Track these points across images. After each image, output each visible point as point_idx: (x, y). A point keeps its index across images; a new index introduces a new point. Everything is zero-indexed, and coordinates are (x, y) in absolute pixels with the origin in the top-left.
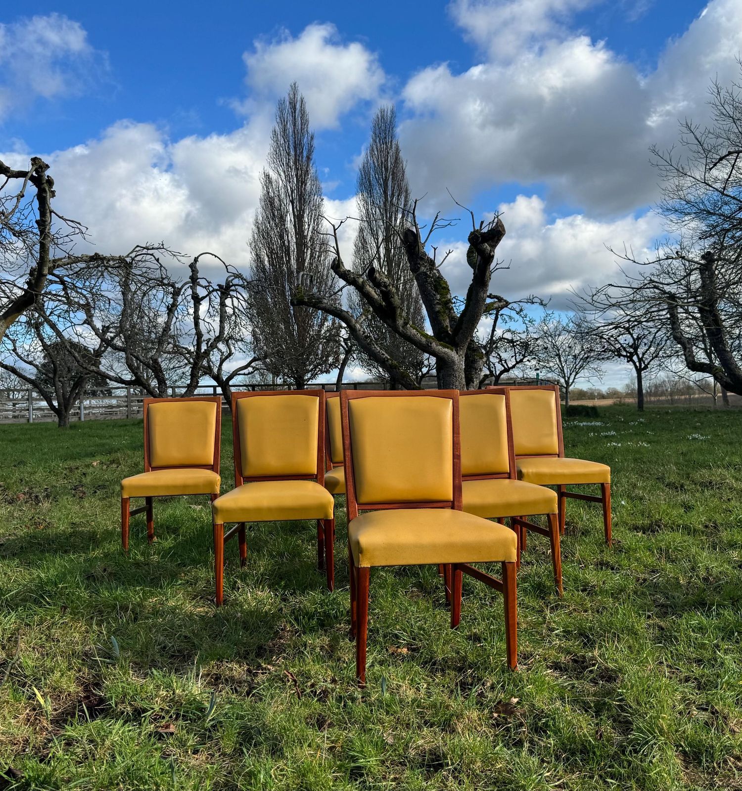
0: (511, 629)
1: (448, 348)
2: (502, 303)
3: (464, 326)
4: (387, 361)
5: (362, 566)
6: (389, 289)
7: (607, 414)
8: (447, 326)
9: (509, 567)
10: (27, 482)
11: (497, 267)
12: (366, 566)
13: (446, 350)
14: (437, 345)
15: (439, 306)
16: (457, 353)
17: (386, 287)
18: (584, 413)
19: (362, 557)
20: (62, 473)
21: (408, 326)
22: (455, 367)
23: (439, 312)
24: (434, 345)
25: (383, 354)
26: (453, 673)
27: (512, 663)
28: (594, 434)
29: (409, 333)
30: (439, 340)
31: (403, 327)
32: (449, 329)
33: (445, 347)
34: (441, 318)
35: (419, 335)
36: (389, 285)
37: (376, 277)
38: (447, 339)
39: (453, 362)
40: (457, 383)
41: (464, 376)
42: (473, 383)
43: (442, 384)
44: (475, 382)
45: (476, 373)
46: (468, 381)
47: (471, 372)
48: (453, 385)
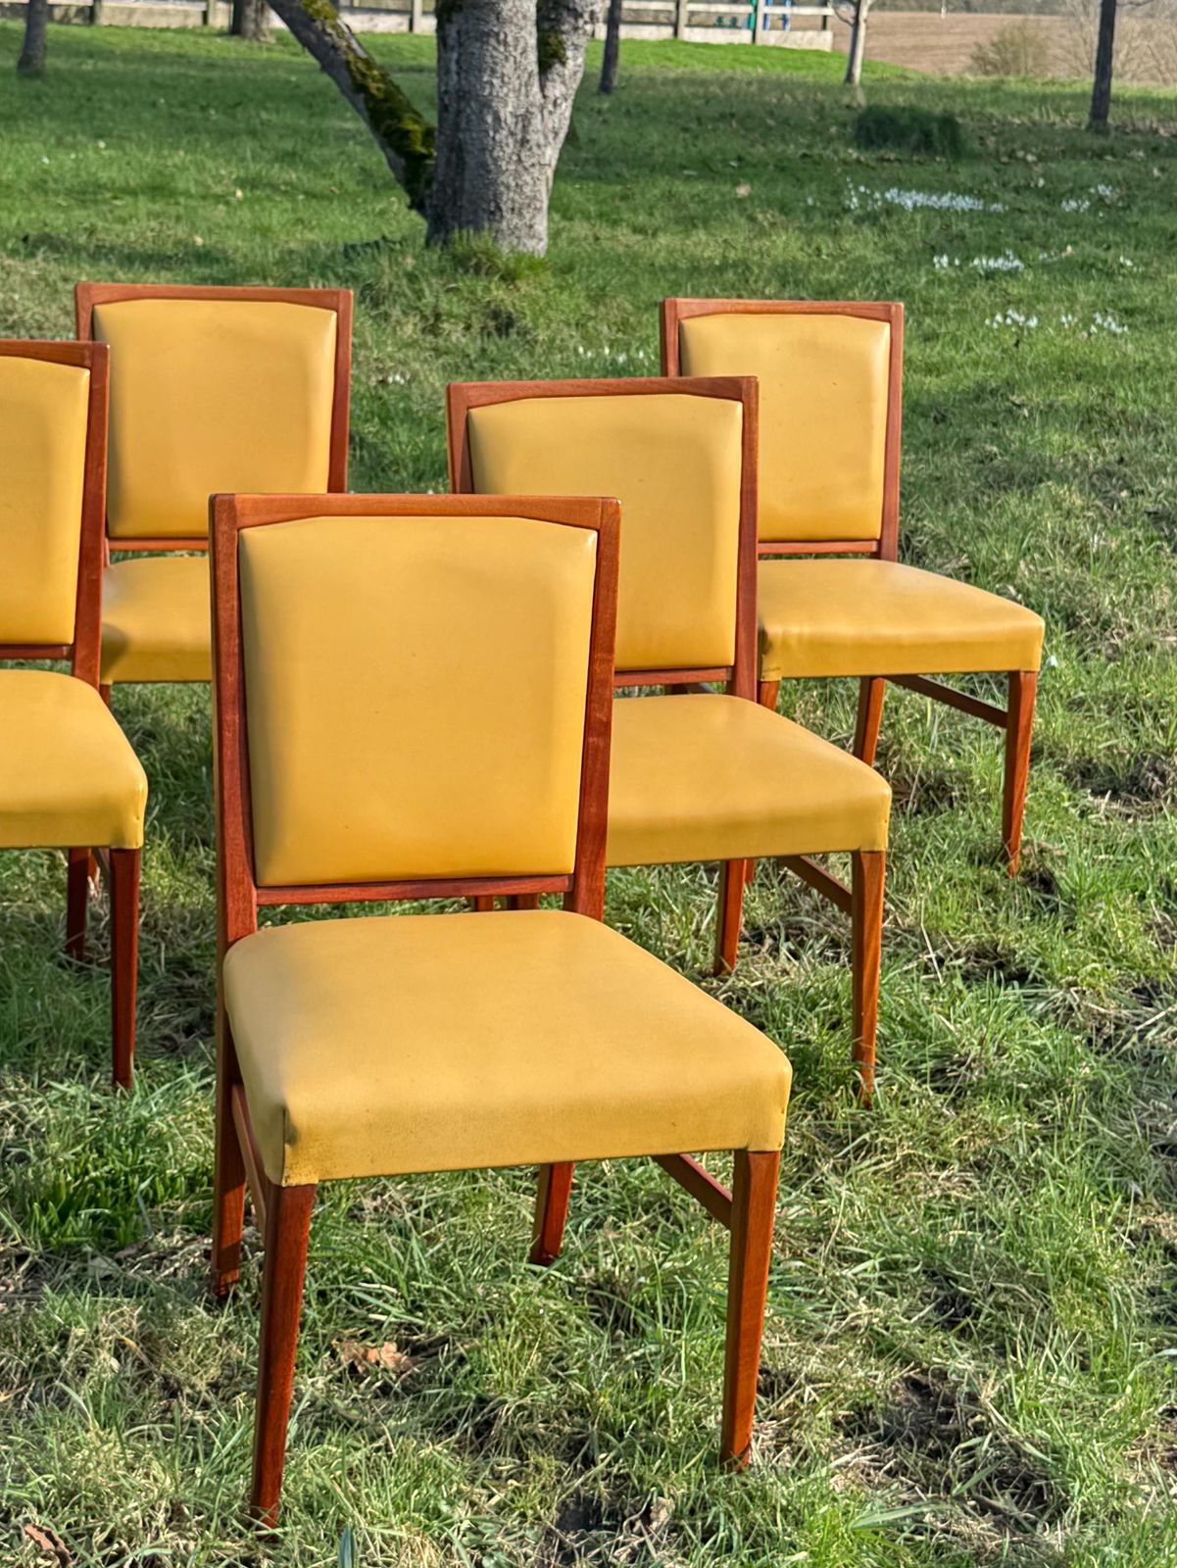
0: (743, 1342)
5: (294, 1181)
7: (991, 141)
9: (758, 1167)
12: (304, 1181)
18: (914, 138)
19: (295, 1154)
22: (506, 8)
26: (549, 1463)
27: (738, 1437)
28: (951, 263)
40: (508, 68)
41: (533, 41)
42: (563, 64)
43: (454, 67)
44: (570, 63)
45: (576, 29)
46: (549, 56)
47: (559, 21)
48: (493, 71)
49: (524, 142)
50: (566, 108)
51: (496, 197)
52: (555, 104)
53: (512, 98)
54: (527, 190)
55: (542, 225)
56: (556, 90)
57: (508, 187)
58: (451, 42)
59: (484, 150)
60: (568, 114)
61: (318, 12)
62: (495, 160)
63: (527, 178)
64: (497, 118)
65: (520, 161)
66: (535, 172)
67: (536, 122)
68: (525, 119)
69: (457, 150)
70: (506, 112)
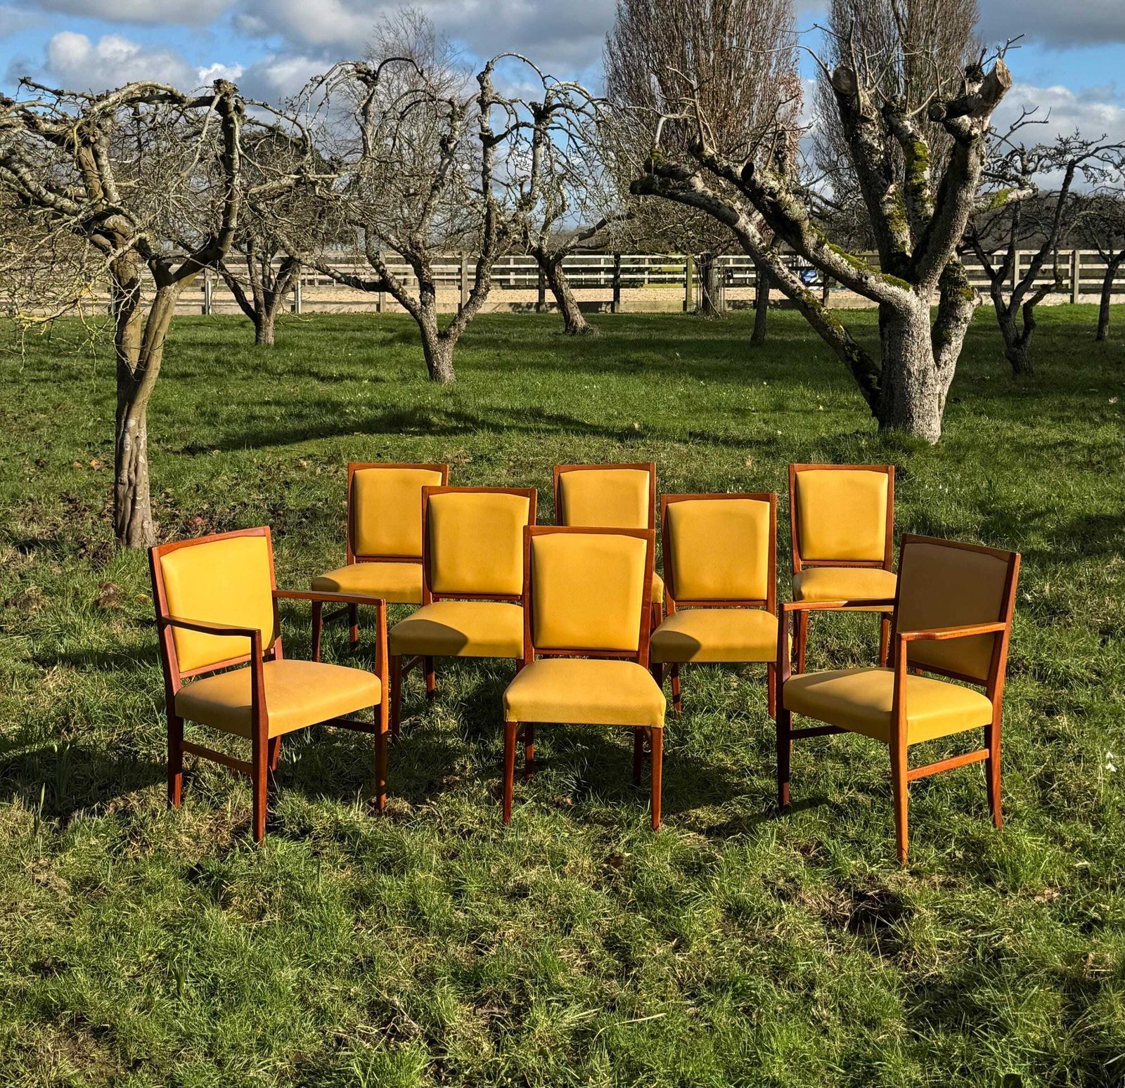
1: (899, 285)
2: (1025, 192)
3: (930, 248)
4: (800, 294)
5: (510, 721)
6: (778, 198)
8: (904, 243)
9: (654, 732)
10: (205, 492)
11: (1024, 120)
13: (895, 289)
14: (878, 281)
15: (891, 206)
16: (917, 294)
17: (773, 194)
19: (509, 712)
20: (256, 476)
21: (826, 247)
22: (912, 319)
23: (890, 216)
24: (872, 280)
25: (793, 282)
29: (826, 260)
30: (884, 271)
31: (815, 250)
32: (907, 248)
33: (892, 283)
34: (893, 227)
35: (846, 263)
36: (779, 192)
37: (755, 181)
38: (902, 267)
39: (909, 311)
40: (915, 348)
41: (928, 334)
42: (950, 344)
43: (887, 348)
44: (954, 344)
45: (957, 326)
46: (940, 341)
47: (949, 323)
48: (907, 350)
49: (924, 383)
50: (952, 366)
51: (910, 411)
52: (945, 364)
53: (917, 363)
54: (927, 407)
55: (936, 424)
56: (945, 357)
57: (916, 406)
58: (886, 336)
59: (903, 388)
60: (953, 368)
61: (830, 322)
62: (909, 392)
63: (926, 401)
64: (909, 372)
65: (922, 392)
66: (931, 398)
67: (931, 373)
68: (924, 373)
69: (891, 388)
70: (914, 369)
